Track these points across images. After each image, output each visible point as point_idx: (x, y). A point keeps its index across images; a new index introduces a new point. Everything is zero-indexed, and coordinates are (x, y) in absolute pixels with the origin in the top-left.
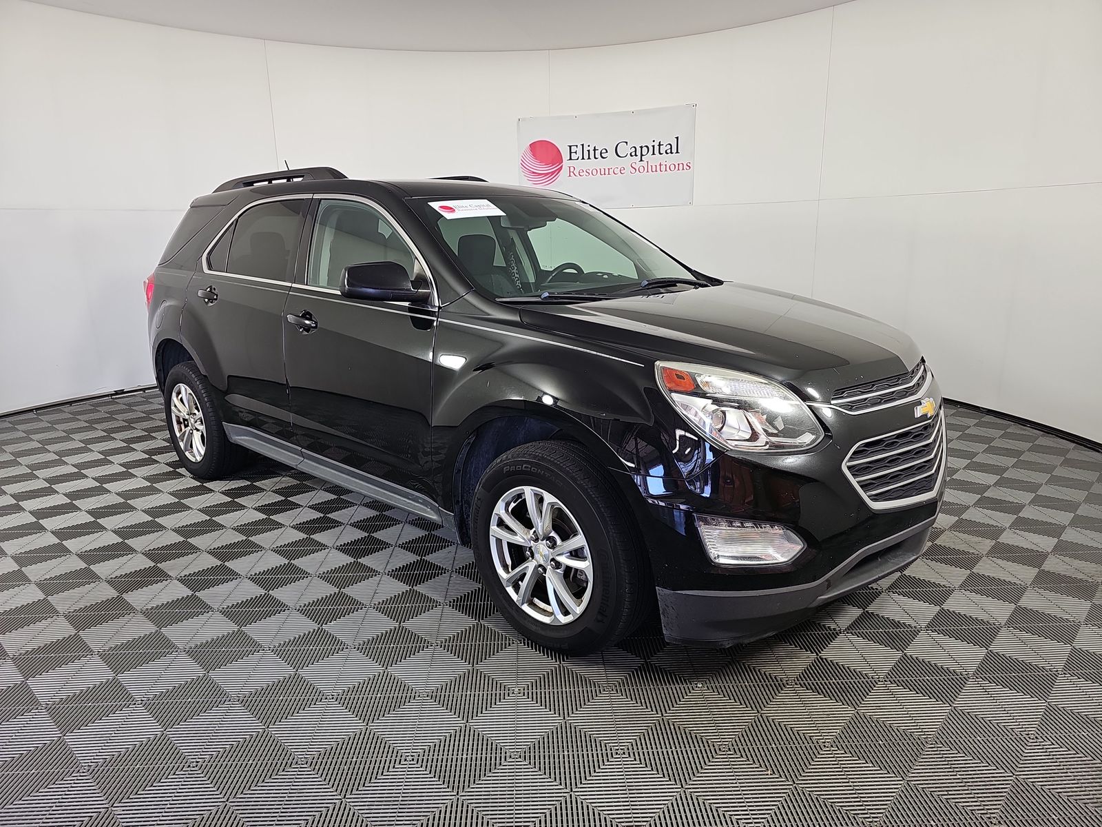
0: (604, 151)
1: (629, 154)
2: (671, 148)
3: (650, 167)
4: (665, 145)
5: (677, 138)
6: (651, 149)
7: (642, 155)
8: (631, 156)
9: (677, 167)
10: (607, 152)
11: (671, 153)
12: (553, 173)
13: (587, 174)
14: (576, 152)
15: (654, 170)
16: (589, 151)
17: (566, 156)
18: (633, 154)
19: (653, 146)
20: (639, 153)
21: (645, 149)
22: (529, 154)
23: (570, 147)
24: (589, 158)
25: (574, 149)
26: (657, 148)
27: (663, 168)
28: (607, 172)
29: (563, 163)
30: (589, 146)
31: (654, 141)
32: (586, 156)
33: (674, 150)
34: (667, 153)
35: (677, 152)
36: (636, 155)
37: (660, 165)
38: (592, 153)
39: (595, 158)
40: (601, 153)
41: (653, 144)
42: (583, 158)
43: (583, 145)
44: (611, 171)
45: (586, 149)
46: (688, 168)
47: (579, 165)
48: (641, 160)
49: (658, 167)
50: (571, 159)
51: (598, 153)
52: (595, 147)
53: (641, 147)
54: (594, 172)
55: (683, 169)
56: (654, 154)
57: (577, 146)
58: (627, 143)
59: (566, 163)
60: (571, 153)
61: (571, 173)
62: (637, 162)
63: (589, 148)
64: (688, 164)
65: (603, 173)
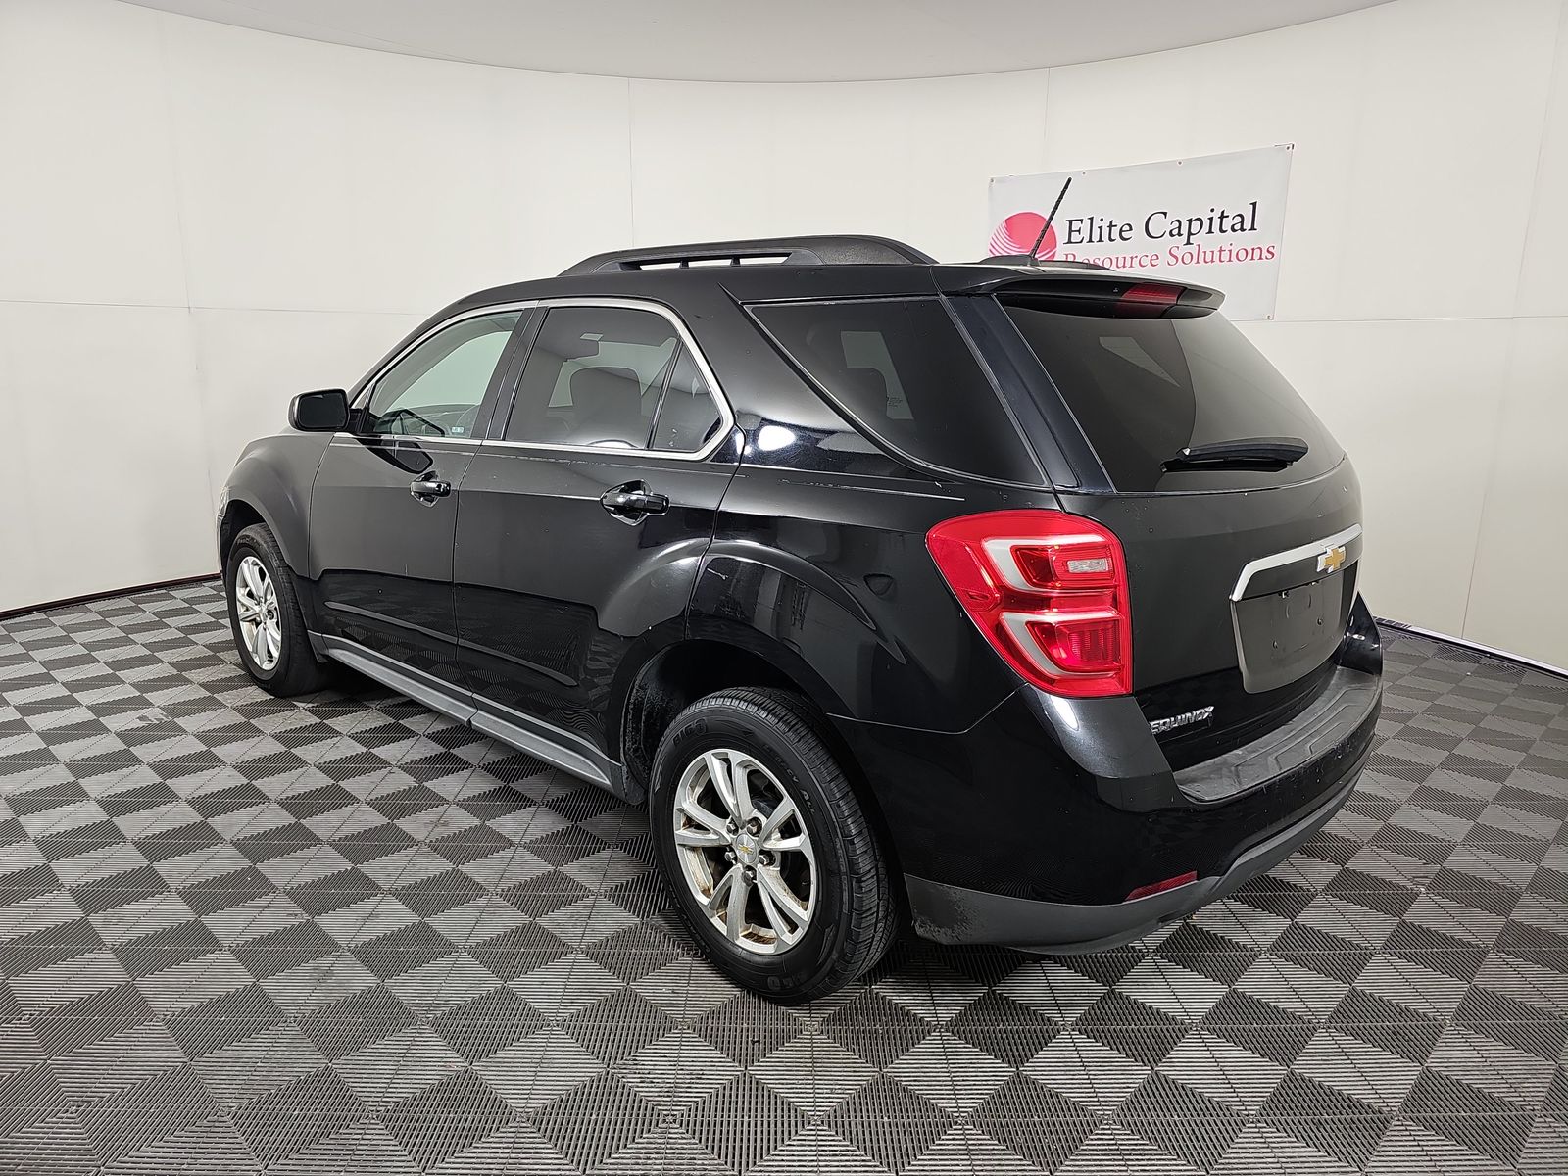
0: (1127, 228)
1: (1168, 233)
2: (1242, 223)
3: (1202, 255)
4: (1231, 217)
5: (1254, 204)
6: (1206, 223)
7: (1190, 234)
8: (1172, 235)
9: (1250, 253)
10: (1131, 229)
11: (1242, 230)
14: (1079, 231)
15: (1209, 258)
16: (1101, 228)
17: (1062, 235)
18: (1175, 232)
19: (1211, 219)
20: (1184, 231)
21: (1196, 225)
22: (1003, 231)
23: (1071, 222)
24: (1100, 240)
25: (1076, 226)
26: (1216, 222)
27: (1225, 256)
28: (1128, 264)
29: (1058, 249)
30: (1102, 219)
31: (1212, 210)
32: (1096, 237)
33: (1247, 225)
34: (1233, 230)
35: (1253, 229)
36: (1180, 235)
37: (1221, 251)
38: (1106, 231)
39: (1111, 240)
40: (1121, 231)
41: (1211, 214)
42: (1090, 241)
43: (1091, 219)
44: (1136, 261)
45: (1096, 224)
46: (1270, 256)
47: (1084, 251)
48: (1188, 243)
49: (1217, 254)
50: (1070, 242)
51: (1115, 232)
52: (1111, 222)
53: (1190, 221)
55: (1261, 258)
56: (1210, 232)
57: (1081, 220)
58: (1165, 213)
59: (1062, 249)
60: (1071, 231)
62: (1181, 246)
63: (1101, 224)
64: (1271, 249)
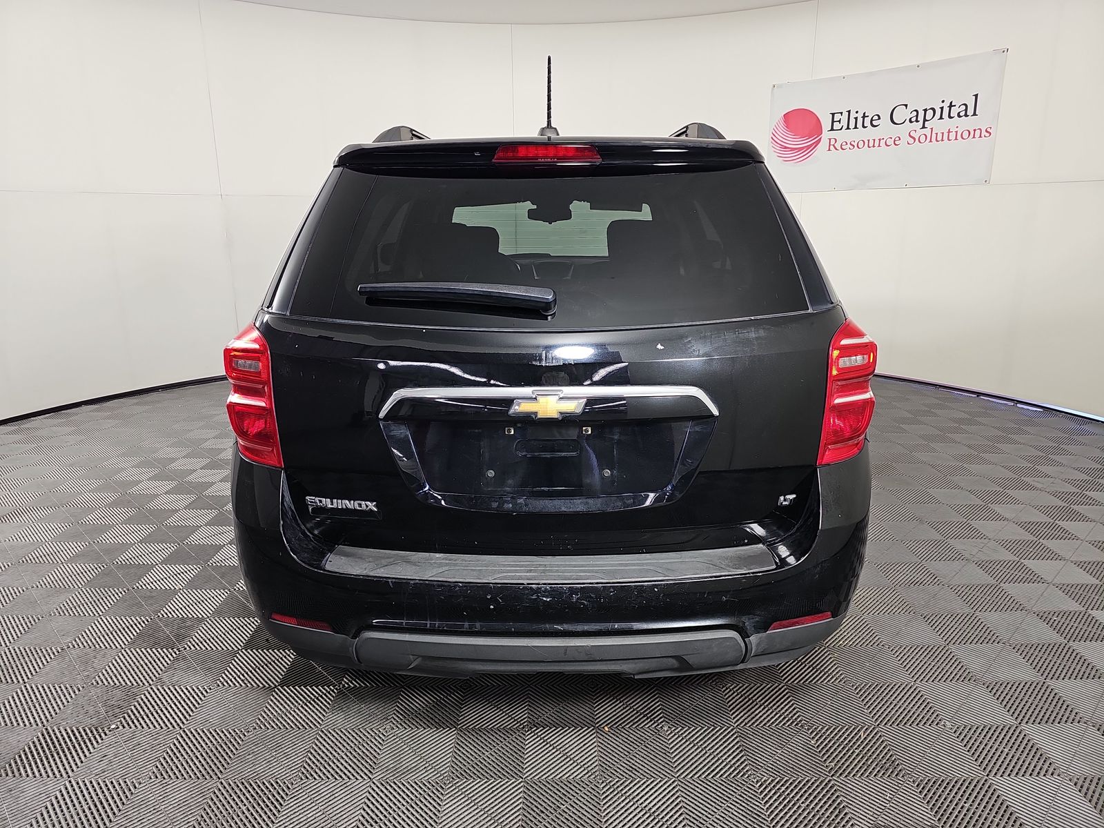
0: (876, 117)
1: (908, 120)
2: (966, 110)
3: (934, 136)
4: (957, 106)
5: (976, 96)
6: (938, 112)
7: (925, 120)
8: (911, 121)
9: (972, 133)
10: (879, 118)
11: (966, 115)
12: (808, 147)
13: (852, 147)
14: (839, 121)
15: (939, 138)
16: (856, 118)
17: (826, 124)
18: (914, 119)
19: (942, 108)
20: (921, 118)
21: (930, 113)
22: (782, 122)
23: (833, 114)
24: (856, 127)
25: (837, 117)
26: (946, 110)
27: (952, 136)
28: (876, 144)
30: (857, 112)
31: (943, 101)
32: (852, 125)
33: (970, 112)
34: (959, 116)
35: (975, 114)
36: (917, 121)
37: (949, 132)
38: (860, 121)
39: (864, 127)
40: (872, 120)
41: (942, 105)
42: (848, 128)
43: (849, 112)
44: (882, 142)
45: (853, 115)
46: (987, 135)
47: (843, 136)
48: (923, 127)
49: (946, 135)
50: (832, 129)
51: (867, 121)
52: (864, 114)
53: (925, 110)
54: (861, 144)
55: (980, 137)
56: (941, 118)
57: (841, 113)
58: (906, 106)
59: (826, 135)
60: (833, 122)
61: (832, 147)
62: (918, 130)
63: (856, 115)
64: (989, 130)
65: (871, 145)
